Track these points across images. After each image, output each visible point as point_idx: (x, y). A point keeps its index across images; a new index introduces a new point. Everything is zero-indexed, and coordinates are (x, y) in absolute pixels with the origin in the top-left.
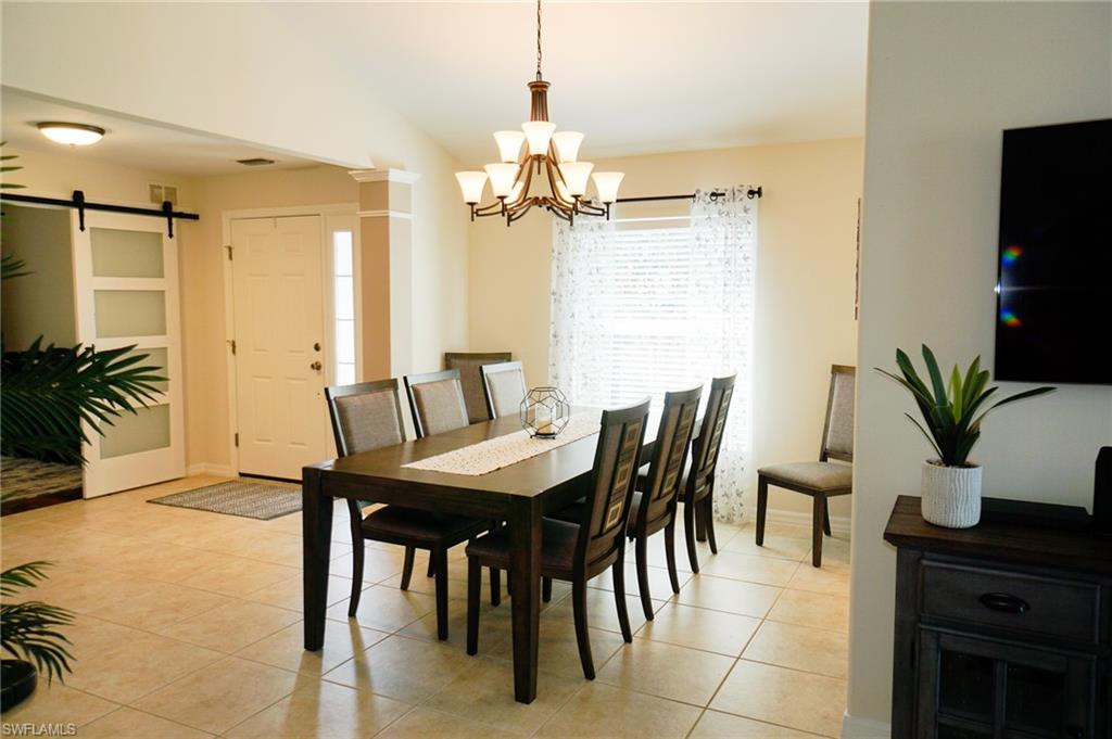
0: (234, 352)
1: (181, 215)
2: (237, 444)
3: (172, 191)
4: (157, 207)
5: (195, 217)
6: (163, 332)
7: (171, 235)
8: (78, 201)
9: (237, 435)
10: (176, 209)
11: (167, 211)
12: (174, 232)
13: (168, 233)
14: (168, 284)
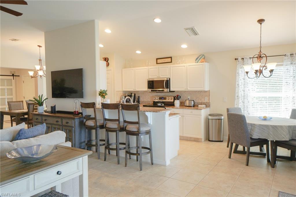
0: (24, 98)
1: (16, 76)
3: (14, 72)
5: (19, 76)
6: (12, 95)
7: (14, 79)
11: (13, 75)
13: (13, 79)
14: (13, 87)
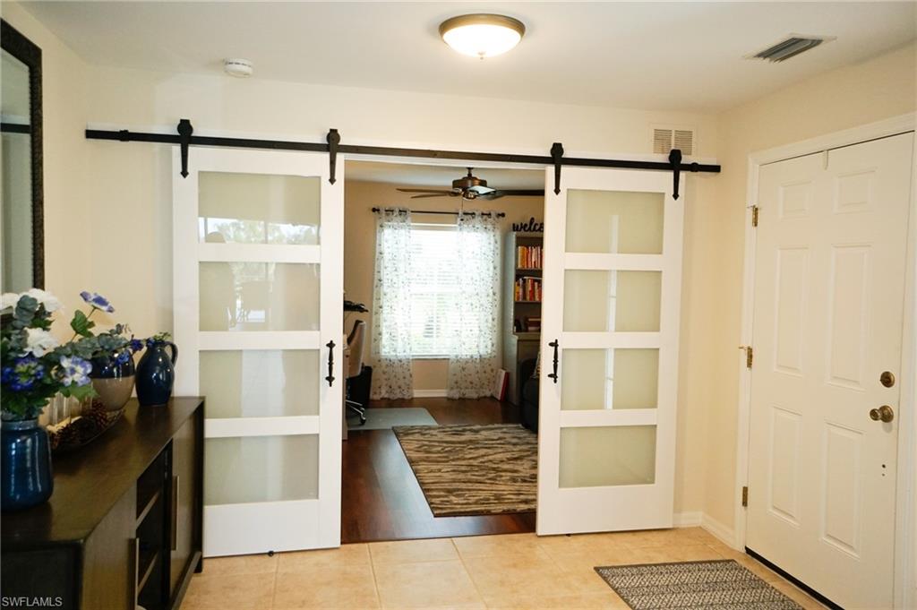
0: (749, 365)
1: (694, 168)
2: (745, 503)
3: (686, 136)
4: (663, 158)
5: (716, 169)
7: (676, 196)
8: (557, 157)
9: (745, 490)
10: (686, 160)
11: (675, 164)
12: (680, 192)
14: (668, 262)
